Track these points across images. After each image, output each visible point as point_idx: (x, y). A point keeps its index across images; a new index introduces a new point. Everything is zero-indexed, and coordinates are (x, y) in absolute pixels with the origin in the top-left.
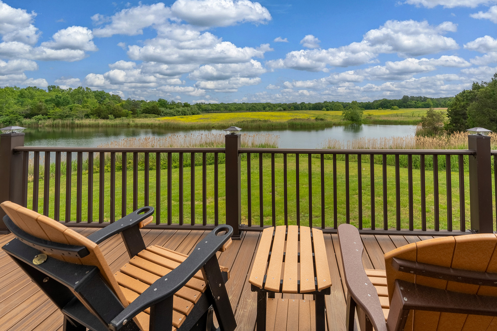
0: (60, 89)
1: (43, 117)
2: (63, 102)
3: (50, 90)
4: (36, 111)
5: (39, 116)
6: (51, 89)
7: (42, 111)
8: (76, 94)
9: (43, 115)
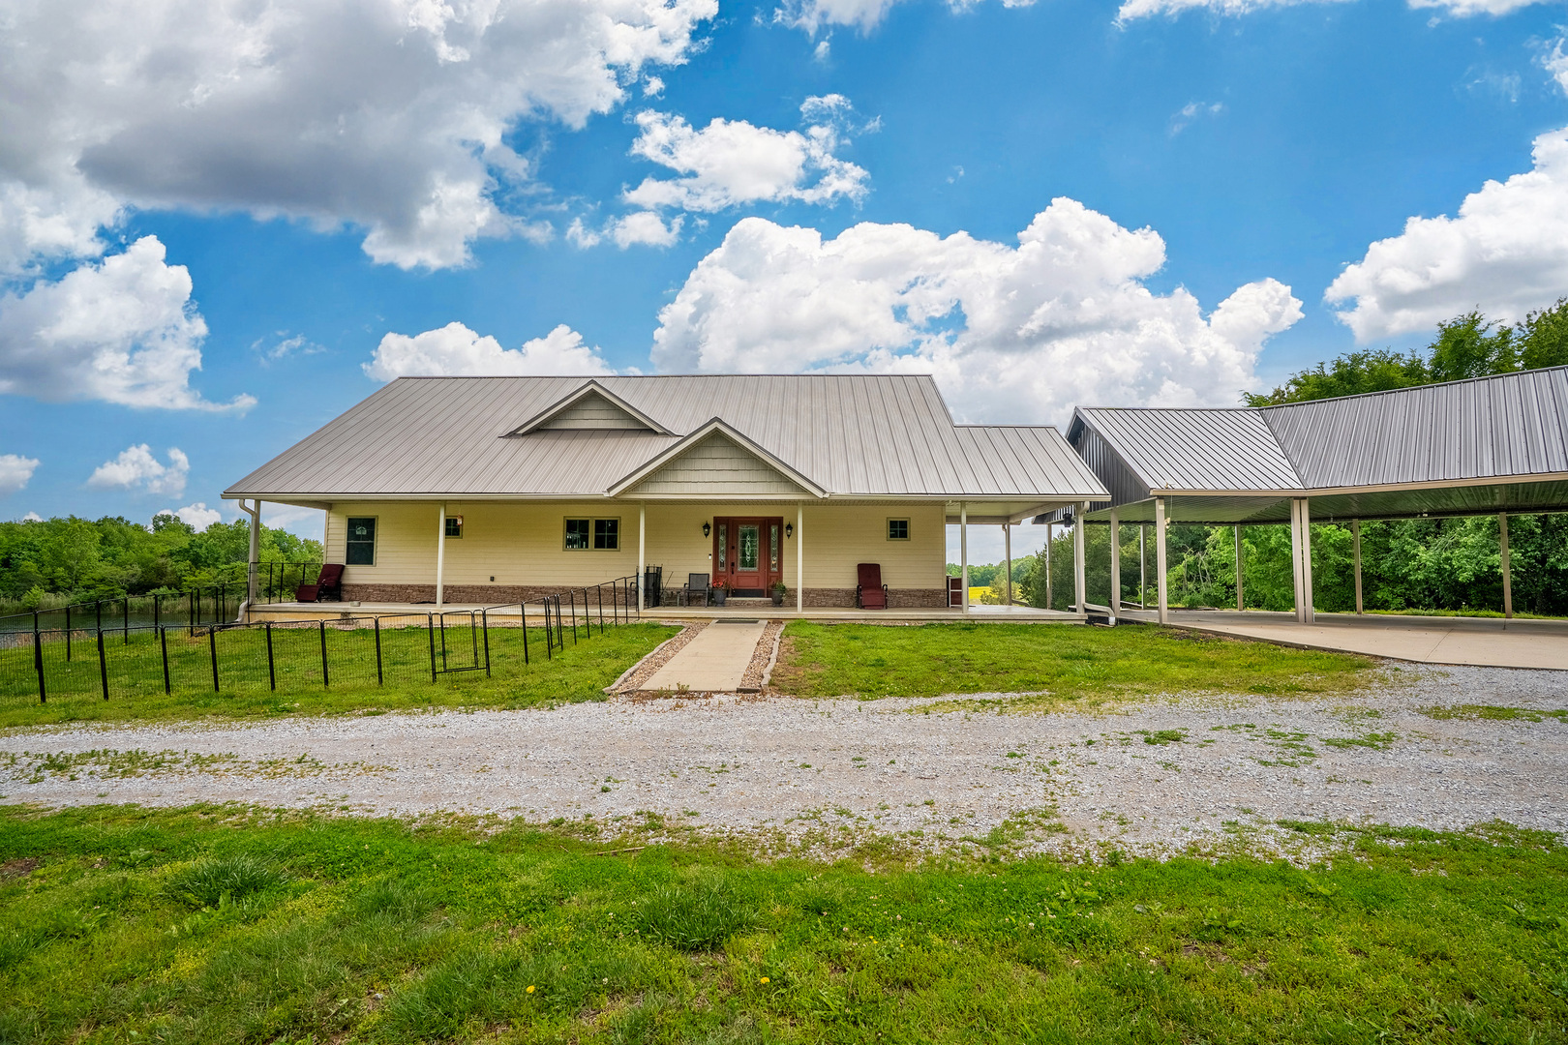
0: (183, 524)
1: (170, 592)
2: (207, 558)
3: (157, 528)
4: (152, 576)
5: (161, 589)
6: (161, 523)
7: (168, 579)
8: (232, 538)
9: (170, 589)
